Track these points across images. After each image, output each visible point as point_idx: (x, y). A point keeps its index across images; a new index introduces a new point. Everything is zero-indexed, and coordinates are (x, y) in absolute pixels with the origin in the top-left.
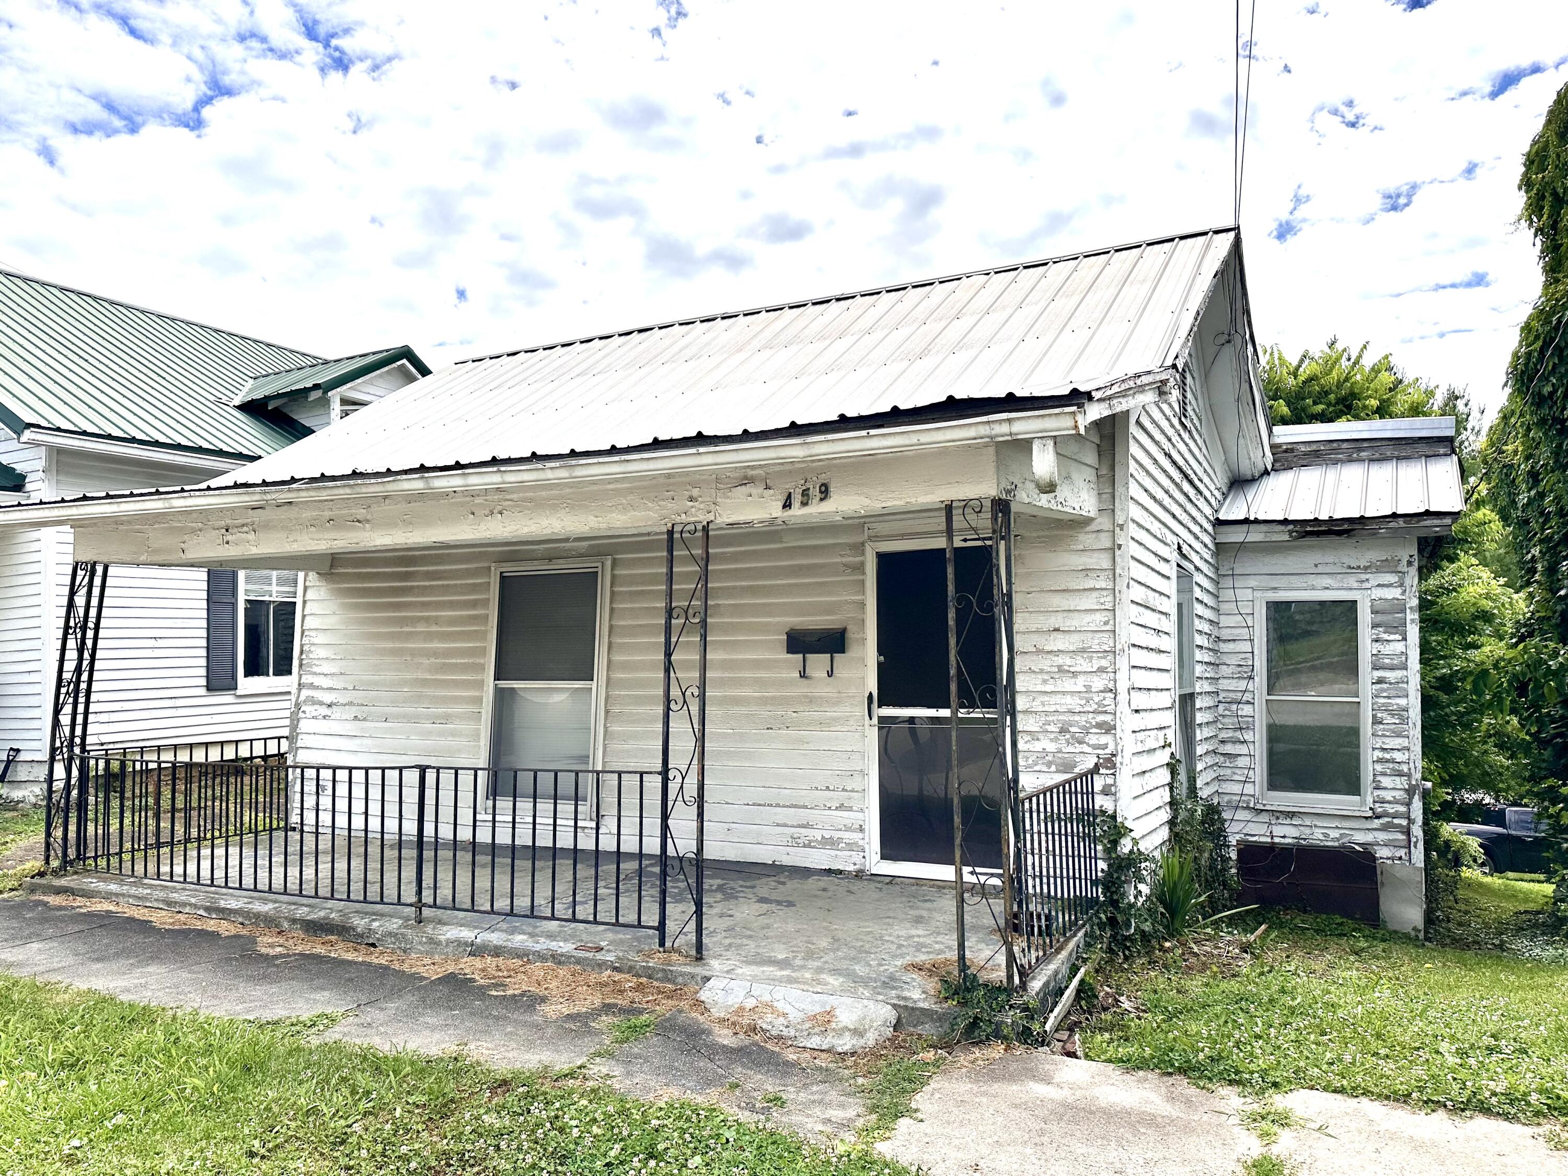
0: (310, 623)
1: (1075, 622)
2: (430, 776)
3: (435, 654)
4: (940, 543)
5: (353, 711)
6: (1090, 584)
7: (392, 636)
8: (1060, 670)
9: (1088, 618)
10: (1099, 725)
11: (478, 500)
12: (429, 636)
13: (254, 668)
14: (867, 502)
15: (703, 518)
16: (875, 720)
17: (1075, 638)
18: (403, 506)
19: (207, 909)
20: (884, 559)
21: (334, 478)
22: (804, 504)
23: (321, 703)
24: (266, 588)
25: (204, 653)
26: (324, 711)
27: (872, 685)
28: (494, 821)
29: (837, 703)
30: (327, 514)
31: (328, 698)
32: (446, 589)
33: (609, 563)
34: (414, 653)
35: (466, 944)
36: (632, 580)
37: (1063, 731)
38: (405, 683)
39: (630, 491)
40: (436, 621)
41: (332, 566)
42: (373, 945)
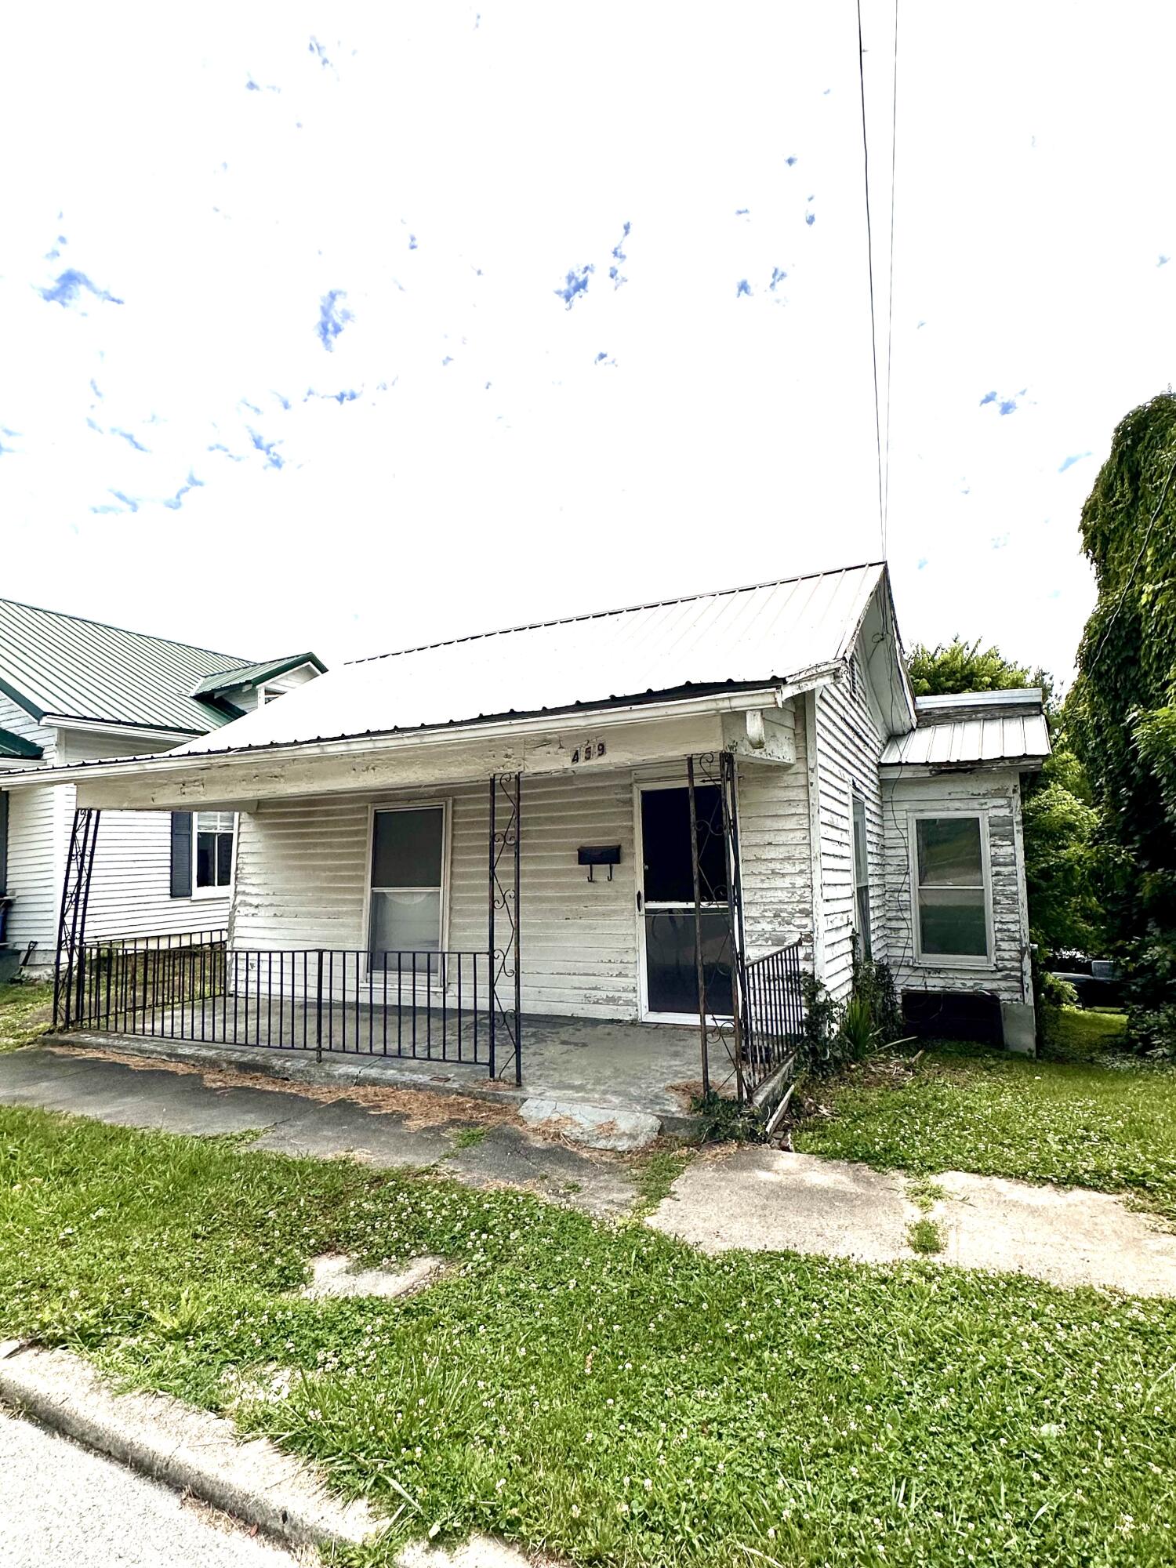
0: (242, 849)
1: (781, 838)
2: (326, 956)
3: (330, 869)
4: (685, 784)
5: (273, 910)
6: (793, 811)
7: (300, 857)
8: (773, 872)
9: (791, 835)
10: (801, 911)
11: (358, 760)
12: (326, 857)
13: (204, 881)
14: (630, 756)
15: (516, 770)
16: (643, 912)
17: (782, 849)
18: (307, 766)
19: (168, 1055)
20: (647, 796)
21: (258, 748)
22: (587, 758)
23: (251, 905)
24: (213, 824)
25: (168, 870)
26: (253, 910)
27: (640, 886)
28: (371, 988)
29: (616, 899)
30: (254, 772)
31: (255, 901)
32: (336, 823)
33: (450, 802)
34: (314, 868)
35: (353, 1077)
36: (466, 814)
37: (776, 916)
38: (308, 890)
39: (464, 751)
40: (330, 845)
41: (258, 808)
42: (287, 1079)
